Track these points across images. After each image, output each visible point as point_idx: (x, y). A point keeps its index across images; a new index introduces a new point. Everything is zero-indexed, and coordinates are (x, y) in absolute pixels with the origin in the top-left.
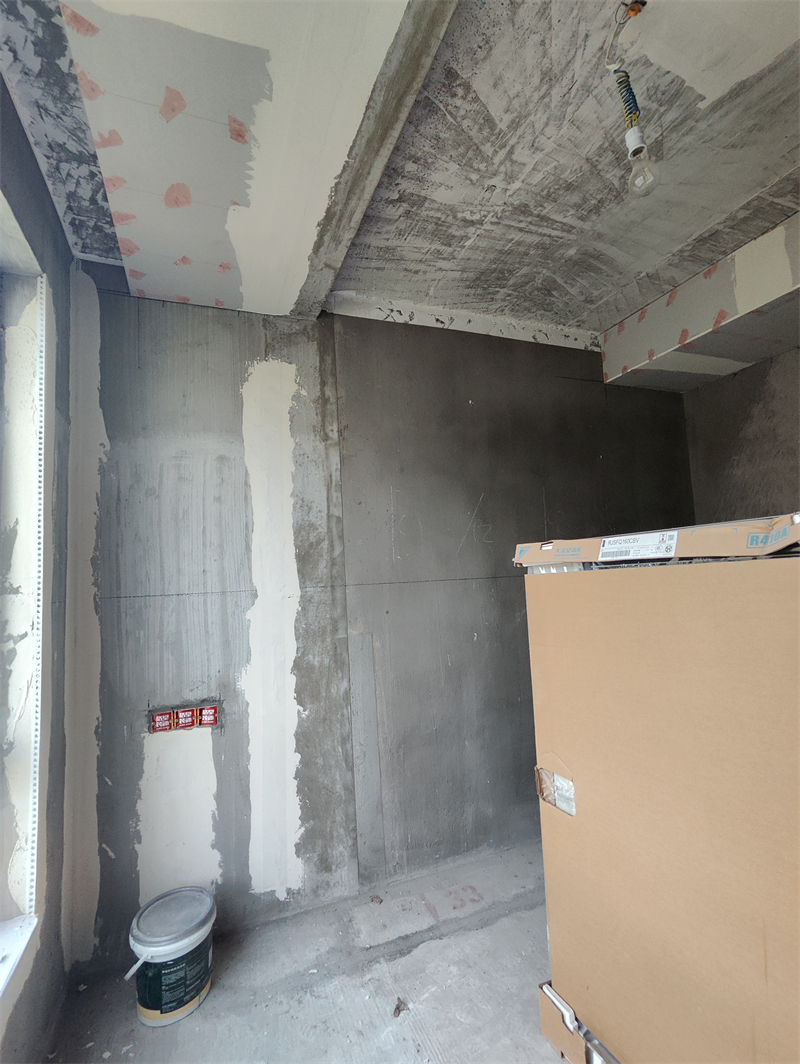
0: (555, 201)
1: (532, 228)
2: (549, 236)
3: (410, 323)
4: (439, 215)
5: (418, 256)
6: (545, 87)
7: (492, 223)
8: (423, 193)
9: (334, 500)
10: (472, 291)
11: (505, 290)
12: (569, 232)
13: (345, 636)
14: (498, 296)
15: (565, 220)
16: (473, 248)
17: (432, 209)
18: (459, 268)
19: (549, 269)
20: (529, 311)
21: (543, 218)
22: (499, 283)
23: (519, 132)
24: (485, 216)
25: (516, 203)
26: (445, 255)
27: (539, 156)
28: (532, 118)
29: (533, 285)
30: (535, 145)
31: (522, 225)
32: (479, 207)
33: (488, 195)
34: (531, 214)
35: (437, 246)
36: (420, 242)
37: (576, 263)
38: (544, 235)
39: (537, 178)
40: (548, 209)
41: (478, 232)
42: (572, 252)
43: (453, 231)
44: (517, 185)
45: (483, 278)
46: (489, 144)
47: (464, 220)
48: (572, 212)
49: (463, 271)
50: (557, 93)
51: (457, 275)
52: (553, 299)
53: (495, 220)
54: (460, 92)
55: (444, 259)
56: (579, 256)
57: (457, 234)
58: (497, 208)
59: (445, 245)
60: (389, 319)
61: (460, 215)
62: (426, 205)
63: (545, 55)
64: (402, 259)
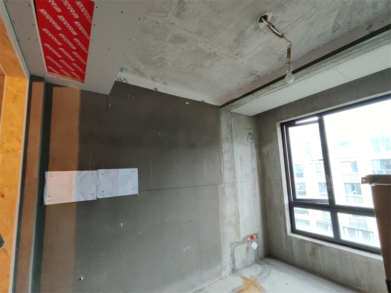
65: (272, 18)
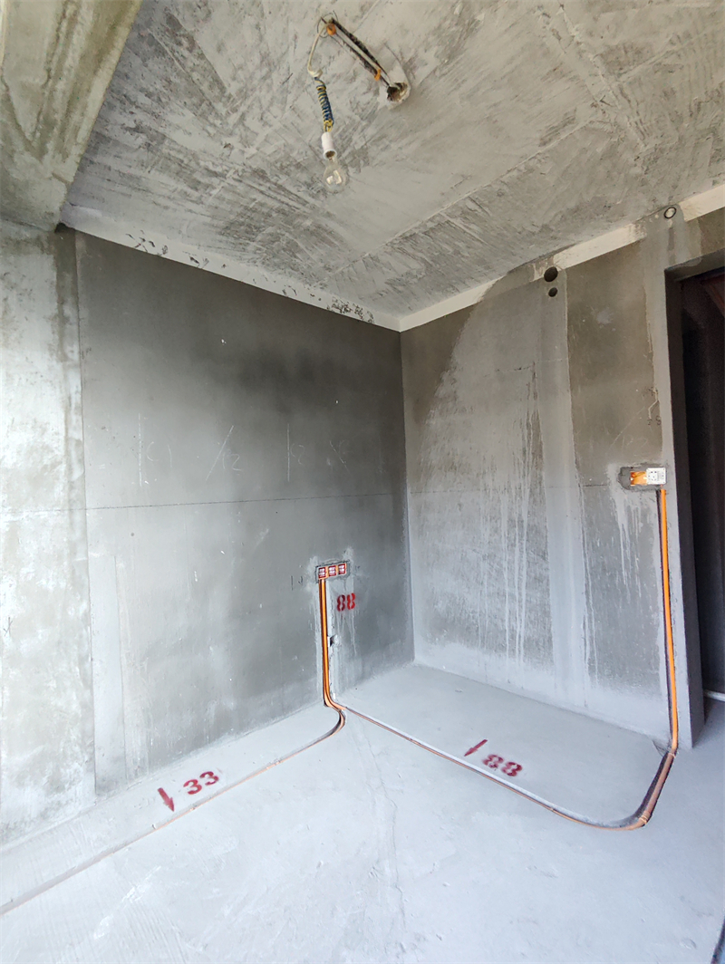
0: (287, 174)
1: (272, 193)
2: (287, 204)
3: (163, 256)
4: (181, 156)
5: (165, 192)
6: (265, 70)
7: (234, 179)
8: (161, 130)
9: (74, 423)
10: (224, 238)
11: (254, 244)
12: (304, 205)
13: (85, 558)
14: (249, 248)
15: (299, 194)
16: (219, 198)
17: (174, 149)
18: (208, 214)
19: (290, 233)
20: (279, 267)
21: (280, 187)
22: (248, 236)
23: (248, 102)
24: (227, 171)
25: (254, 167)
26: (193, 199)
27: (268, 130)
28: (257, 93)
29: (279, 245)
30: (264, 119)
31: (262, 189)
32: (221, 161)
33: (226, 151)
34: (269, 181)
35: (183, 187)
36: (164, 178)
37: (312, 233)
38: (283, 202)
39: (269, 150)
40: (283, 180)
41: (223, 184)
42: (308, 223)
43: (197, 176)
44: (252, 151)
45: (232, 229)
46: (221, 104)
47: (207, 169)
48: (304, 188)
49: (213, 217)
50: (277, 78)
51: (208, 220)
52: (297, 260)
53: (236, 177)
54: (184, 41)
55: (191, 201)
56: (314, 228)
57: (202, 180)
58: (237, 167)
59: (192, 188)
60: (140, 248)
61: (202, 163)
62: (166, 142)
63: (261, 38)
64: (147, 191)
65: (377, 93)
